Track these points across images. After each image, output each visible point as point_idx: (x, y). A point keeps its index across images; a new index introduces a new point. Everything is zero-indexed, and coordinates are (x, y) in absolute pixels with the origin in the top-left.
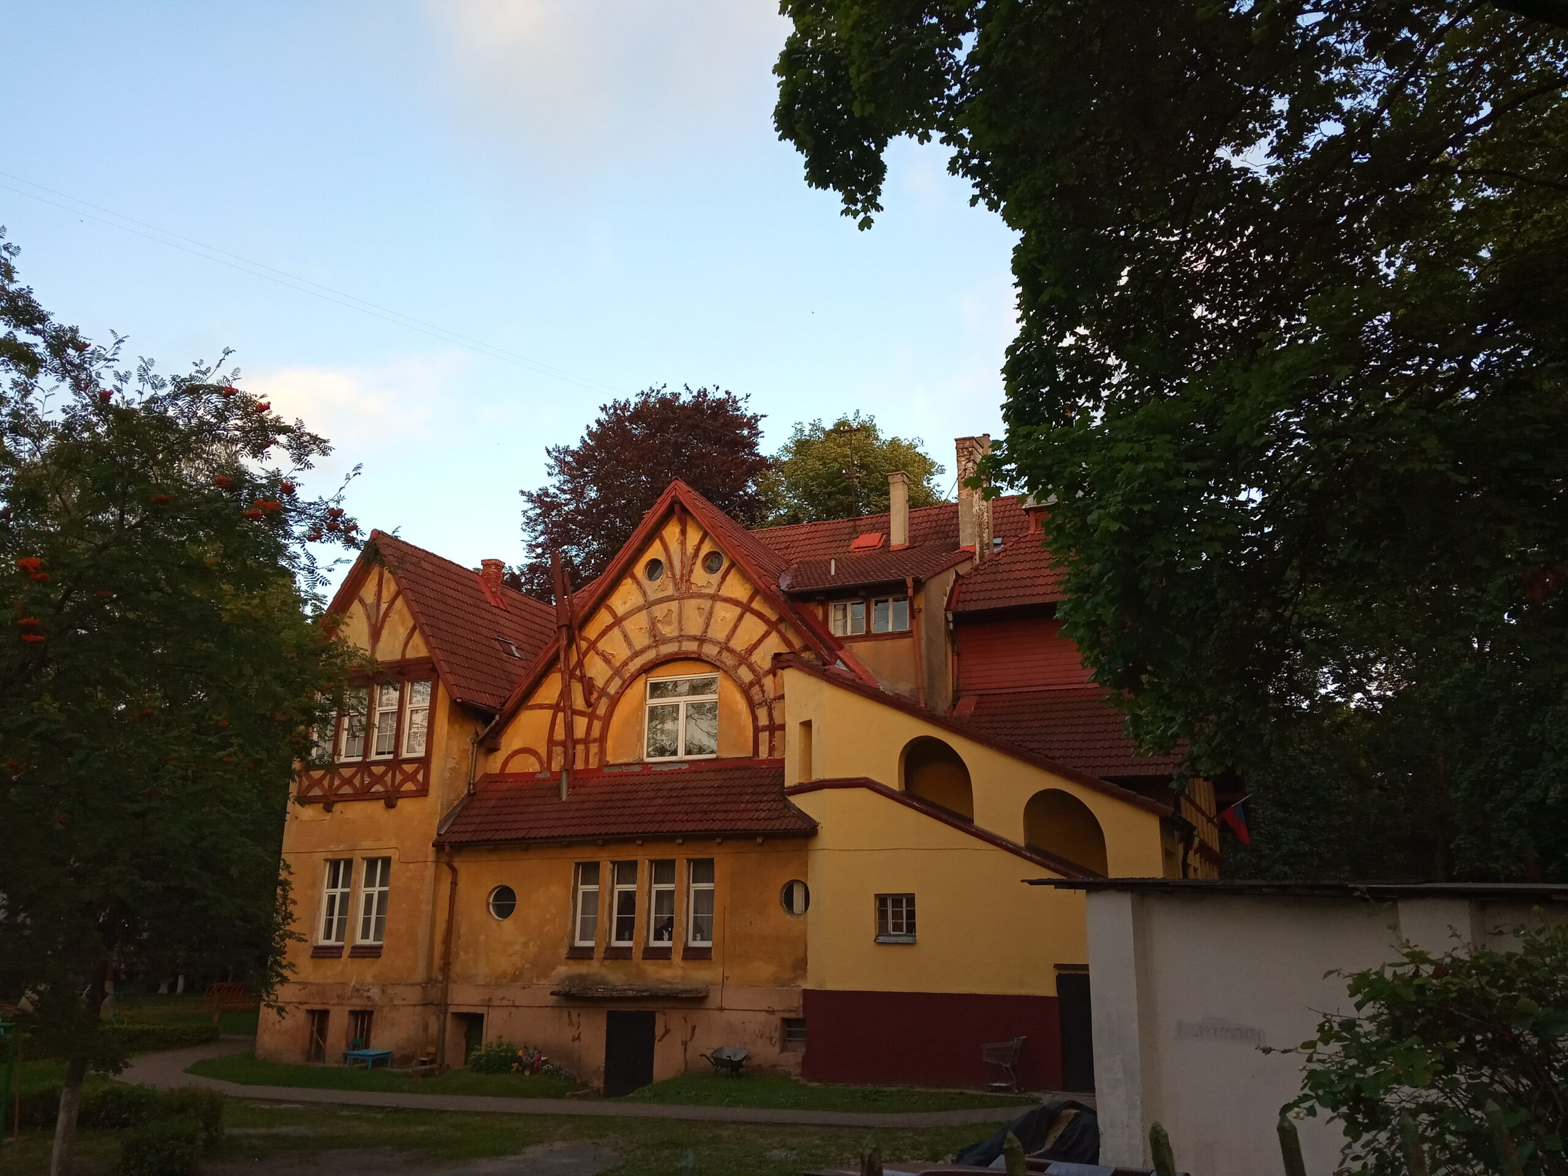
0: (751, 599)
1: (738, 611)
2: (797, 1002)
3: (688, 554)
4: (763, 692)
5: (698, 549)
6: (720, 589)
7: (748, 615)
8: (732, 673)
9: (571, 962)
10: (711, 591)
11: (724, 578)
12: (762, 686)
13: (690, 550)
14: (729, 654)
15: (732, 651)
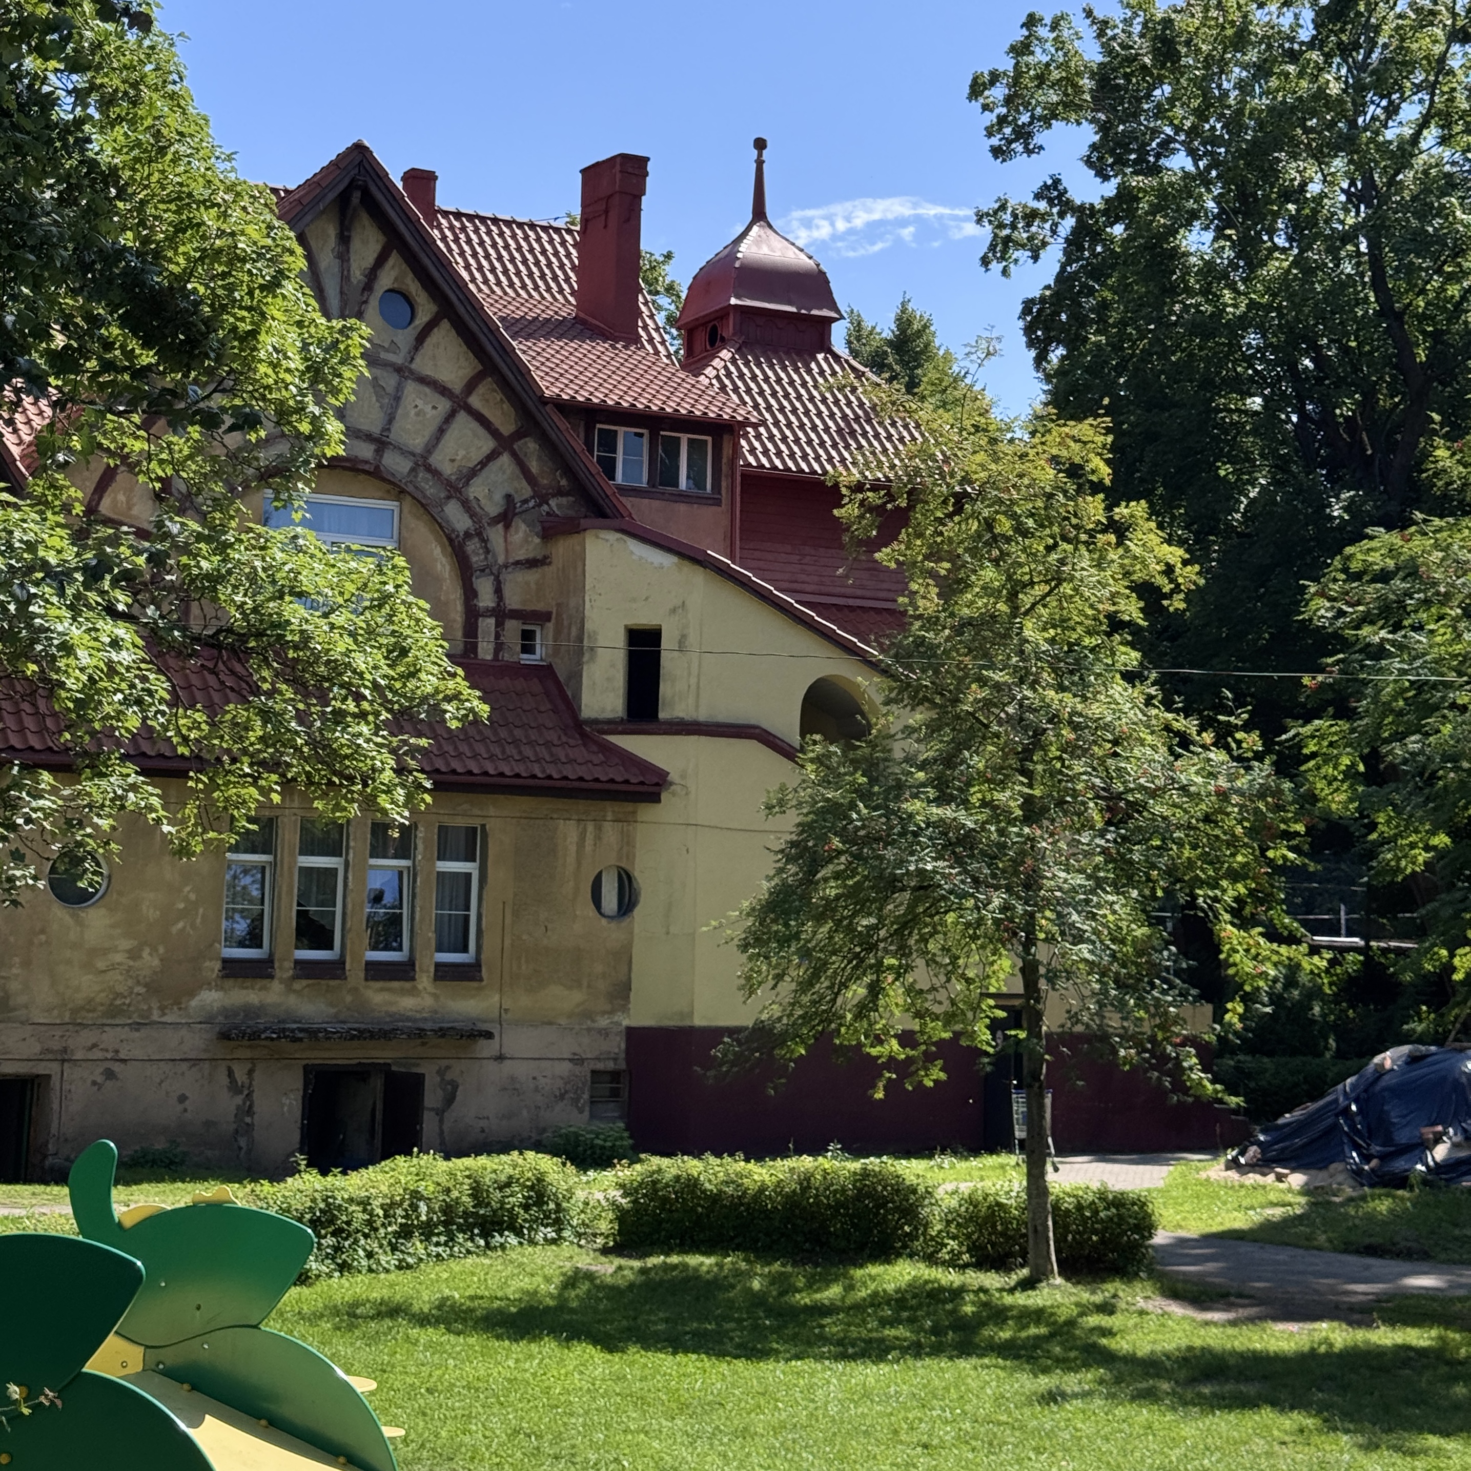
0: (470, 387)
1: (444, 405)
2: (617, 1045)
3: (354, 281)
4: (487, 551)
5: (372, 275)
6: (412, 359)
7: (462, 417)
8: (434, 511)
9: (230, 982)
10: (398, 359)
11: (421, 338)
12: (485, 541)
13: (357, 275)
14: (429, 476)
15: (435, 473)
